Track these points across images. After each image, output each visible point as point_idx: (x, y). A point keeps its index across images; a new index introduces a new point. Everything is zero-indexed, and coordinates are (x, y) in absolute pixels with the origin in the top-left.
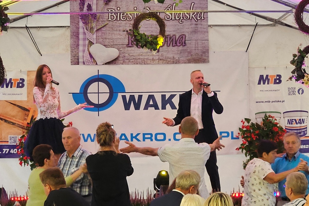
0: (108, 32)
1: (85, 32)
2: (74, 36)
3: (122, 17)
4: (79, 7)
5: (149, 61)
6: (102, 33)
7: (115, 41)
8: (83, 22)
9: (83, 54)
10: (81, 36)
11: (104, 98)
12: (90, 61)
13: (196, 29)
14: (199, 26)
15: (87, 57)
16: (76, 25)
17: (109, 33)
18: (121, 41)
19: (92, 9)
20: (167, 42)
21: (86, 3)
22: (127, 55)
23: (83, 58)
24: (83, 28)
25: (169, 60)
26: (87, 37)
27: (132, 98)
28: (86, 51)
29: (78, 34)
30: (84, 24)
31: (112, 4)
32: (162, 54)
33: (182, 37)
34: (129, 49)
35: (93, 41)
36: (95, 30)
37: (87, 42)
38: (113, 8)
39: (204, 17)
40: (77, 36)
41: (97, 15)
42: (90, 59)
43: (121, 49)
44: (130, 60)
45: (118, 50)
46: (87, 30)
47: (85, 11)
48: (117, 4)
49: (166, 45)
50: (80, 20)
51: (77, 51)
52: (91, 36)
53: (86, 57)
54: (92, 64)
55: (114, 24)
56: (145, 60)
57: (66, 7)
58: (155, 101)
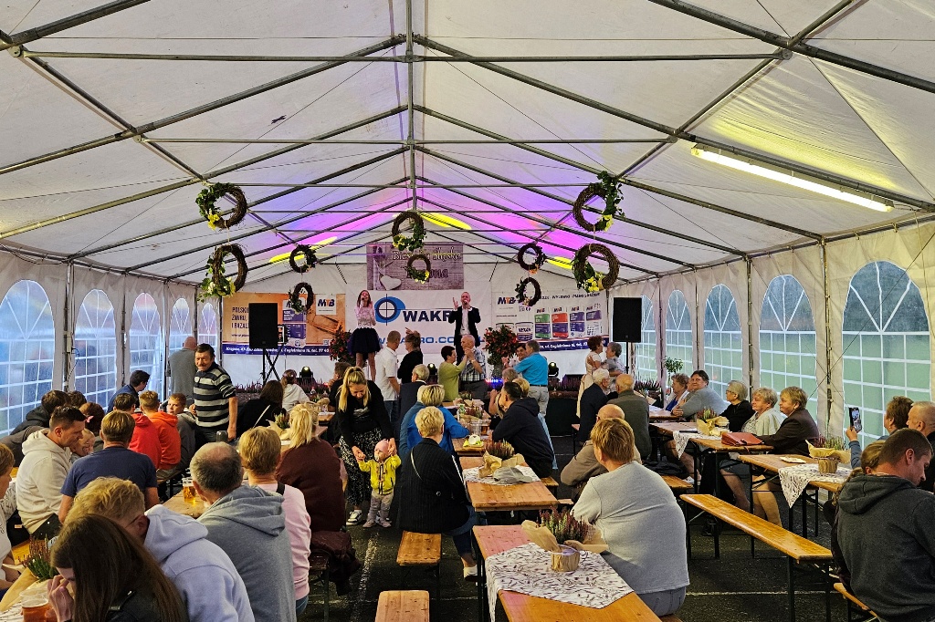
2: (369, 270)
4: (373, 249)
5: (422, 288)
6: (390, 268)
7: (398, 274)
8: (376, 261)
9: (376, 282)
10: (374, 270)
11: (390, 313)
14: (457, 264)
15: (379, 284)
16: (371, 262)
18: (403, 274)
19: (382, 251)
20: (432, 275)
21: (378, 247)
22: (406, 283)
23: (376, 285)
24: (376, 265)
25: (436, 287)
26: (379, 271)
27: (410, 313)
28: (378, 280)
32: (428, 283)
33: (445, 271)
34: (408, 279)
35: (383, 274)
36: (384, 266)
37: (379, 274)
39: (461, 257)
40: (372, 269)
41: (385, 256)
42: (381, 286)
43: (403, 279)
44: (408, 287)
45: (400, 281)
46: (379, 266)
47: (377, 253)
50: (374, 259)
51: (372, 280)
52: (382, 270)
54: (382, 290)
55: (397, 262)
56: (419, 287)
57: (364, 250)
58: (426, 316)
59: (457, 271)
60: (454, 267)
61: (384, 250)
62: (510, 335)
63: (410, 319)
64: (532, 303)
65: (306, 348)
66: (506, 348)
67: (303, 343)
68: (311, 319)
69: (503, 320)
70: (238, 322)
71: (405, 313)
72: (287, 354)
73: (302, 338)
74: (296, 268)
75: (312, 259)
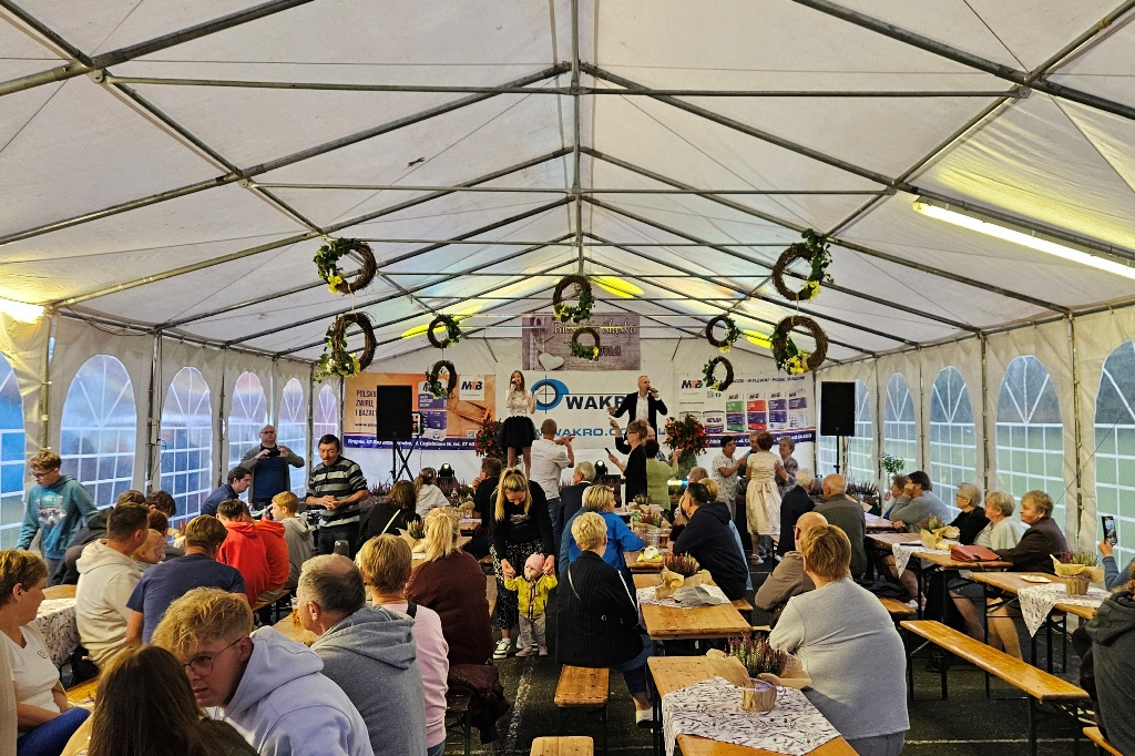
0: (554, 343)
1: (535, 343)
2: (525, 346)
3: (566, 330)
4: (529, 320)
5: (590, 368)
6: (550, 344)
7: (560, 351)
8: (533, 335)
9: (534, 361)
10: (532, 346)
11: (551, 399)
12: (539, 367)
13: (629, 341)
14: (632, 339)
15: (537, 364)
16: (528, 337)
18: (565, 351)
19: (541, 323)
20: (602, 352)
21: (535, 318)
22: (571, 363)
23: (534, 364)
24: (534, 340)
25: (605, 367)
26: (537, 347)
27: (575, 399)
28: (535, 358)
29: (529, 344)
32: (597, 363)
33: (618, 347)
34: (572, 357)
35: (542, 351)
36: (544, 341)
37: (537, 351)
39: (637, 331)
41: (545, 329)
43: (566, 358)
44: (573, 367)
45: (563, 359)
46: (537, 341)
47: (536, 325)
49: (601, 355)
50: (531, 332)
51: (528, 358)
52: (540, 346)
54: (541, 370)
55: (560, 336)
56: (587, 367)
57: (519, 322)
58: (594, 402)
59: (632, 348)
60: (629, 344)
61: (543, 322)
62: (696, 427)
63: (575, 406)
64: (723, 387)
65: (446, 441)
66: (691, 442)
67: (443, 434)
68: (453, 406)
69: (688, 408)
70: (364, 408)
71: (568, 399)
72: (423, 448)
73: (441, 428)
74: (435, 344)
75: (454, 332)
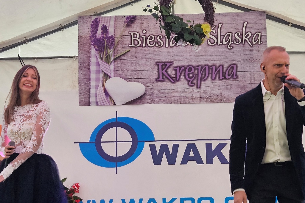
0: (130, 61)
1: (99, 63)
2: (83, 68)
3: (150, 42)
4: (90, 29)
5: (188, 99)
6: (122, 63)
7: (140, 73)
8: (96, 49)
9: (96, 91)
12: (106, 100)
13: (251, 56)
14: (255, 53)
15: (101, 95)
16: (87, 53)
17: (132, 63)
18: (148, 73)
19: (108, 32)
20: (212, 74)
21: (100, 25)
22: (156, 92)
23: (96, 96)
24: (96, 57)
25: (215, 98)
26: (102, 69)
28: (99, 87)
29: (90, 66)
30: (97, 52)
31: (135, 26)
32: (204, 91)
33: (233, 67)
34: (159, 83)
35: (109, 74)
36: (112, 58)
37: (101, 75)
38: (137, 30)
39: (262, 41)
40: (88, 67)
41: (114, 40)
42: (105, 98)
43: (148, 84)
44: (161, 99)
45: (144, 86)
46: (101, 59)
47: (99, 34)
48: (142, 26)
49: (210, 78)
50: (92, 46)
51: (88, 88)
52: (107, 67)
53: (99, 95)
54: (108, 104)
55: (138, 51)
56: (182, 98)
60: (249, 60)
